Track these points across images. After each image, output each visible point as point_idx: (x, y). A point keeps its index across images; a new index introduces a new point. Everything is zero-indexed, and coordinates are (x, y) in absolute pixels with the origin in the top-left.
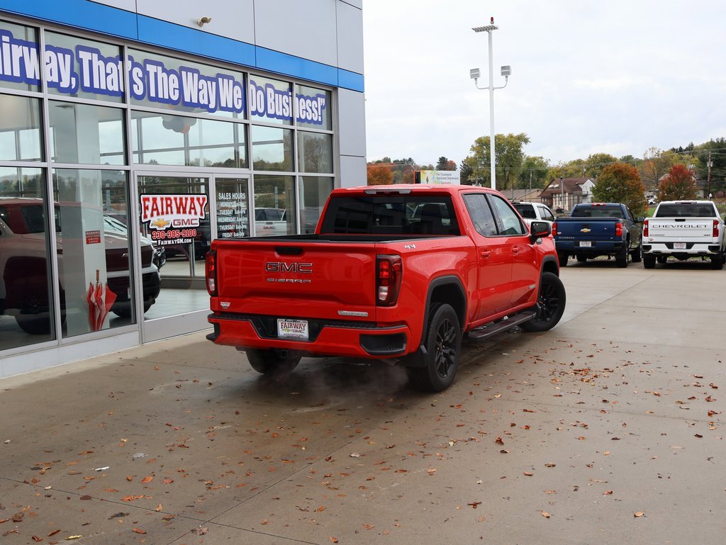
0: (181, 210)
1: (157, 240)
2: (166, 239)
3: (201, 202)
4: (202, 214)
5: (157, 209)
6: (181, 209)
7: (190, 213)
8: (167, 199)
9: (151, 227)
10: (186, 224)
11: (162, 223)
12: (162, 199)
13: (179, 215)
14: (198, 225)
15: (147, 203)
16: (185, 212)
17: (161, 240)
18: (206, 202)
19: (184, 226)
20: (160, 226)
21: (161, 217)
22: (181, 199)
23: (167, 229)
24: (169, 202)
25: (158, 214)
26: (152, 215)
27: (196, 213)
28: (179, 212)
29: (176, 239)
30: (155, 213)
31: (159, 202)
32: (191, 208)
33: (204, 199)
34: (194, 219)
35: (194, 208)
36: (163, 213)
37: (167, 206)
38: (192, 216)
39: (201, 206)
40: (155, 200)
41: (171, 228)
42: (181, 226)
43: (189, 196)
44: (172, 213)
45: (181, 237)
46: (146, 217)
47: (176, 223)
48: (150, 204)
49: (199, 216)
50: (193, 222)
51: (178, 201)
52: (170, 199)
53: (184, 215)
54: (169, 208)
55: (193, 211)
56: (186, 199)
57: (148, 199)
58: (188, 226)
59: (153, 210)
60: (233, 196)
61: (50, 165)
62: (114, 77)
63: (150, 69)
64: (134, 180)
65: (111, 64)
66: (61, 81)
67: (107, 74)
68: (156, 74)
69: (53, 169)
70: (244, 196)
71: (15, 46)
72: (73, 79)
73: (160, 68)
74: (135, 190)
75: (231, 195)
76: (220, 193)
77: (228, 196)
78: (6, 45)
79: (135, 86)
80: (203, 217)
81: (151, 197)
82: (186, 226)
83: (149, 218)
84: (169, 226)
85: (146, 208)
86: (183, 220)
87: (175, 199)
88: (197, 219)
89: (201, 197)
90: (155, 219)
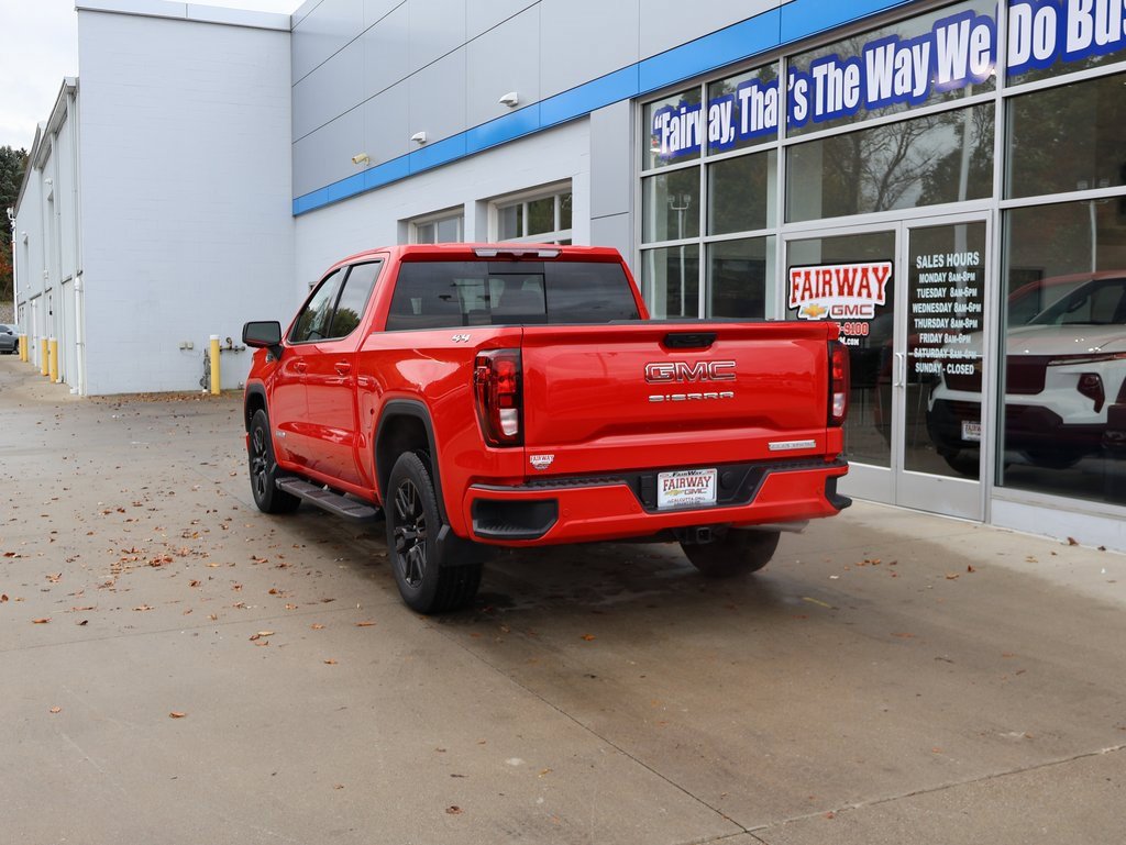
0: (846, 290)
3: (880, 274)
4: (880, 297)
5: (810, 289)
6: (846, 288)
7: (860, 294)
8: (825, 272)
9: (800, 316)
10: (851, 313)
11: (815, 310)
12: (818, 273)
13: (841, 298)
14: (872, 317)
15: (797, 279)
16: (850, 293)
18: (889, 275)
19: (849, 316)
20: (812, 315)
21: (814, 301)
22: (846, 271)
23: (822, 320)
24: (827, 277)
25: (811, 296)
26: (803, 298)
27: (869, 295)
28: (841, 293)
30: (807, 294)
31: (813, 278)
32: (862, 286)
33: (885, 270)
34: (865, 304)
35: (867, 287)
36: (817, 295)
37: (825, 283)
38: (864, 300)
39: (880, 282)
40: (808, 274)
41: (828, 319)
42: (844, 317)
43: (860, 266)
44: (831, 294)
46: (794, 300)
47: (836, 310)
48: (800, 281)
49: (874, 300)
50: (865, 310)
51: (842, 275)
52: (829, 272)
53: (850, 298)
54: (827, 287)
55: (864, 291)
56: (855, 271)
57: (798, 274)
58: (854, 316)
59: (805, 290)
60: (949, 260)
61: (702, 239)
62: (773, 107)
63: (818, 72)
64: (781, 247)
65: (771, 91)
66: (721, 136)
67: (765, 107)
68: (826, 77)
69: (706, 244)
70: (977, 258)
71: (689, 115)
72: (733, 129)
73: (832, 64)
74: (781, 263)
75: (945, 259)
76: (919, 257)
77: (938, 260)
78: (683, 117)
79: (797, 109)
80: (882, 303)
81: (803, 270)
82: (851, 317)
83: (798, 303)
84: (825, 316)
85: (796, 287)
86: (847, 307)
87: (838, 272)
88: (870, 306)
89: (880, 265)
90: (805, 305)
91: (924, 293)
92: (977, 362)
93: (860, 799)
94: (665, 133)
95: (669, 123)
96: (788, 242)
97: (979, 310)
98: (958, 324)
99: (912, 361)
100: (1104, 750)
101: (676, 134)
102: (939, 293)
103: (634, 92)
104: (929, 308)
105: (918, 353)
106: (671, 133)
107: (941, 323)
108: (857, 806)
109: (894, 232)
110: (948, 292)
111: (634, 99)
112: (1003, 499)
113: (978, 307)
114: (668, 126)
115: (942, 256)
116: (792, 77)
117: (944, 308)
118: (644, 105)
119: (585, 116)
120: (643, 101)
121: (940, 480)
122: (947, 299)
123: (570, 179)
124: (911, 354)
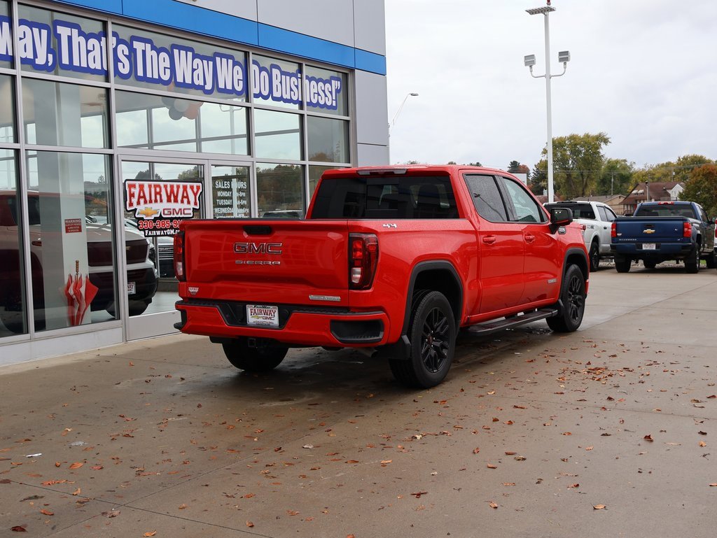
0: (172, 198)
1: (144, 230)
2: (155, 229)
3: (195, 190)
4: (196, 204)
5: (144, 197)
7: (182, 202)
8: (156, 186)
9: (137, 216)
10: (177, 214)
11: (149, 212)
12: (150, 186)
13: (169, 204)
14: (191, 216)
15: (133, 190)
16: (176, 201)
18: (200, 191)
19: (175, 216)
20: (147, 215)
21: (149, 205)
22: (172, 187)
23: (156, 219)
24: (158, 190)
25: (145, 202)
26: (138, 203)
27: (189, 202)
28: (169, 200)
29: (166, 229)
30: (142, 200)
31: (146, 189)
32: (183, 197)
33: (198, 188)
34: (187, 208)
35: (187, 197)
36: (151, 202)
37: (156, 193)
38: (185, 205)
39: (195, 195)
40: (142, 186)
41: (161, 218)
42: (172, 216)
43: (181, 184)
44: (161, 201)
45: (171, 228)
46: (131, 204)
47: (166, 212)
48: (136, 191)
49: (192, 206)
50: (186, 212)
51: (168, 189)
52: (159, 186)
53: (176, 204)
54: (158, 197)
55: (185, 200)
56: (178, 187)
57: (134, 186)
58: (179, 216)
59: (140, 197)
60: (232, 184)
61: (23, 146)
62: (96, 55)
63: (138, 46)
64: (118, 165)
65: (93, 42)
66: (35, 56)
67: (89, 51)
68: (144, 52)
69: (26, 151)
70: (246, 185)
72: (51, 55)
73: (148, 46)
74: (119, 176)
75: (230, 184)
76: (217, 182)
77: (227, 185)
79: (120, 64)
80: (197, 207)
81: (137, 183)
82: (177, 216)
83: (135, 206)
84: (158, 216)
85: (132, 195)
86: (174, 209)
87: (166, 186)
88: (190, 209)
89: (195, 185)
90: (142, 208)
91: (221, 202)
96: (122, 161)
102: (228, 202)
109: (203, 165)
115: (228, 182)
116: (114, 39)
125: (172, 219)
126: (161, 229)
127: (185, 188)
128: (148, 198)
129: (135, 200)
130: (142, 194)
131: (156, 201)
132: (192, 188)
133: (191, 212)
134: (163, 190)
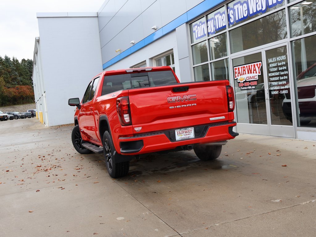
0: (250, 72)
1: (240, 87)
2: (244, 86)
3: (259, 66)
4: (259, 73)
5: (240, 73)
6: (250, 71)
7: (254, 73)
8: (243, 67)
9: (238, 81)
10: (252, 79)
11: (242, 79)
12: (241, 68)
13: (249, 74)
14: (258, 79)
15: (236, 70)
16: (251, 73)
17: (242, 87)
18: (261, 66)
19: (251, 80)
20: (241, 81)
21: (241, 76)
22: (249, 66)
23: (244, 82)
24: (244, 68)
25: (240, 75)
26: (238, 76)
27: (256, 73)
28: (248, 73)
29: (248, 86)
30: (239, 74)
31: (240, 69)
32: (254, 70)
33: (260, 64)
34: (255, 75)
35: (255, 70)
36: (242, 75)
37: (244, 70)
38: (255, 74)
39: (259, 68)
40: (239, 68)
41: (246, 81)
42: (250, 80)
43: (253, 64)
45: (250, 85)
46: (236, 77)
47: (248, 78)
48: (237, 71)
49: (258, 74)
50: (255, 77)
51: (248, 68)
52: (244, 67)
53: (251, 74)
54: (244, 72)
55: (255, 72)
56: (252, 66)
57: (236, 69)
58: (253, 80)
59: (238, 73)
60: (277, 59)
61: (209, 62)
62: (224, 20)
63: (236, 7)
64: (231, 61)
65: (224, 15)
66: (211, 30)
67: (222, 20)
68: (238, 8)
69: (211, 63)
70: (285, 57)
71: (202, 25)
72: (214, 28)
73: (239, 4)
74: (231, 66)
75: (276, 59)
76: (269, 59)
77: (274, 59)
78: (201, 26)
79: (231, 19)
80: (260, 74)
81: (237, 67)
82: (252, 80)
83: (237, 77)
84: (245, 80)
85: (236, 73)
86: (250, 77)
87: (247, 67)
88: (257, 76)
89: (258, 63)
90: (239, 78)
91: (272, 70)
92: (289, 89)
93: (219, 223)
94: (196, 32)
95: (197, 28)
96: (232, 59)
97: (287, 73)
98: (282, 78)
99: (270, 91)
100: (304, 203)
101: (199, 32)
102: (276, 69)
103: (187, 21)
104: (273, 74)
105: (272, 89)
106: (198, 31)
107: (277, 79)
108: (217, 225)
109: (261, 52)
110: (278, 69)
111: (187, 23)
112: (300, 130)
113: (287, 72)
114: (197, 29)
115: (275, 58)
116: (229, 10)
117: (277, 74)
118: (190, 24)
119: (174, 30)
120: (190, 23)
121: (282, 127)
122: (278, 71)
123: (172, 49)
124: (270, 89)
125: (250, 81)
126: (246, 87)
127: (254, 65)
128: (241, 74)
129: (237, 75)
130: (239, 72)
131: (244, 74)
132: (257, 65)
133: (257, 77)
134: (246, 68)
